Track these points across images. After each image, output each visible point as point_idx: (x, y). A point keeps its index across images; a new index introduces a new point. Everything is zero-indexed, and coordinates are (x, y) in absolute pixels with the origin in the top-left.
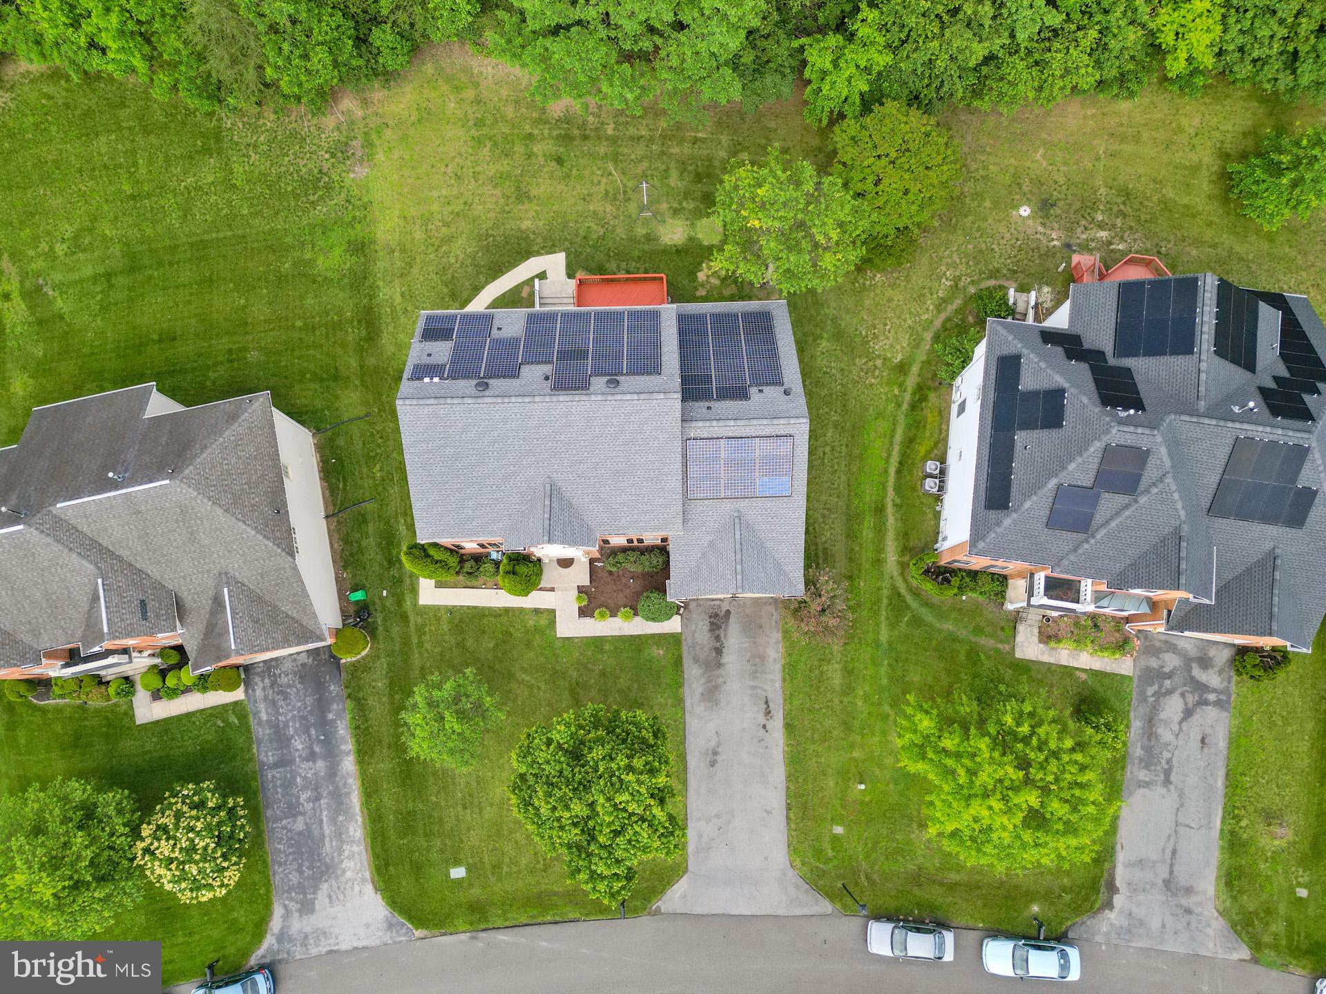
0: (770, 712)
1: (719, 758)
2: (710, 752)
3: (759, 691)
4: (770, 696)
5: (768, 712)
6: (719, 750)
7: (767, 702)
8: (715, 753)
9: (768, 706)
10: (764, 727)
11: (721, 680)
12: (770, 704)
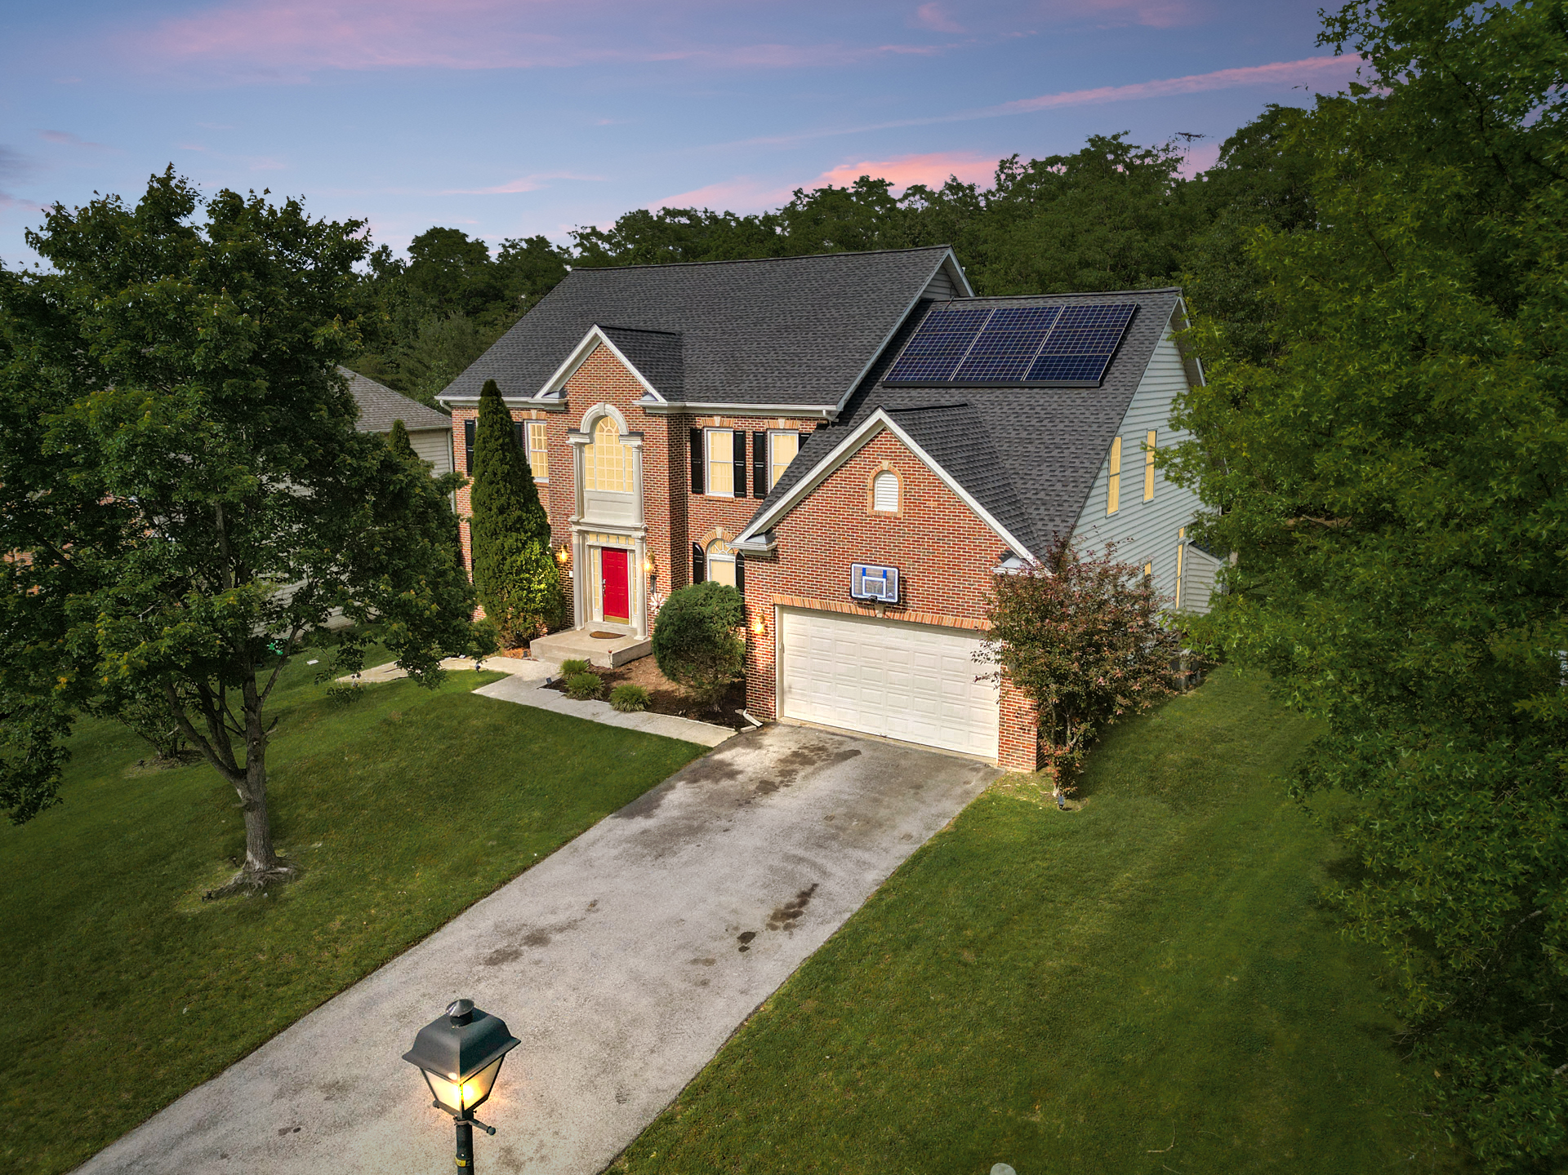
0: (795, 915)
1: (537, 952)
2: (525, 932)
3: (804, 869)
4: (829, 885)
5: (788, 916)
6: (556, 937)
7: (805, 897)
8: (538, 939)
9: (803, 903)
10: (747, 937)
11: (724, 823)
12: (814, 902)
